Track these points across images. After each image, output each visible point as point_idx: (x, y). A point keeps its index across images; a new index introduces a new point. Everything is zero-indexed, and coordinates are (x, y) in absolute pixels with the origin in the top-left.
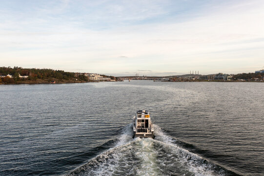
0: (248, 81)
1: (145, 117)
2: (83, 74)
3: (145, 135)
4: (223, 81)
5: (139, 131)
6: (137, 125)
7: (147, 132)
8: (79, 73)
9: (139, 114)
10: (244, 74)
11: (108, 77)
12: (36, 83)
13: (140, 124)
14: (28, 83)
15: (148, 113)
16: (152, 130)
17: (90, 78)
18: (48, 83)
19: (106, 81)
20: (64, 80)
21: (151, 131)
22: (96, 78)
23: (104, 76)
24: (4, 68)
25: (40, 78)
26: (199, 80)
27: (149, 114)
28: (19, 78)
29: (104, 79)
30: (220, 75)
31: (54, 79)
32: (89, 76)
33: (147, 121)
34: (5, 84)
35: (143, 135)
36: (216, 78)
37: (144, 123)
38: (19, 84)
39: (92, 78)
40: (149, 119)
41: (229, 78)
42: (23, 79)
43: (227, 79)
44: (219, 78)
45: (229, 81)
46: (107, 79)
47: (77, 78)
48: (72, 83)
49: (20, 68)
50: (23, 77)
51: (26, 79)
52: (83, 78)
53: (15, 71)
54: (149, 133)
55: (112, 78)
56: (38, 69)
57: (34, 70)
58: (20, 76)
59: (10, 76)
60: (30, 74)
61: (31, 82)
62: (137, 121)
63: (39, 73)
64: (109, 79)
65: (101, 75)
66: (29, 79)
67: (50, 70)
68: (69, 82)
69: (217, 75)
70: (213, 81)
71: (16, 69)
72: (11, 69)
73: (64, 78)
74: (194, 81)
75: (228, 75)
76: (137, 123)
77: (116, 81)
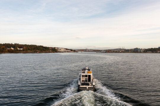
0: (153, 53)
1: (88, 73)
2: (55, 48)
3: (87, 88)
4: (138, 53)
5: (83, 84)
6: (82, 80)
7: (89, 85)
8: (52, 48)
9: (84, 71)
10: (152, 49)
11: (69, 50)
12: (27, 53)
13: (84, 79)
14: (23, 53)
15: (91, 69)
16: (94, 84)
17: (58, 50)
18: (34, 53)
19: (68, 52)
20: (43, 51)
21: (92, 85)
22: (62, 50)
23: (67, 49)
24: (9, 44)
25: (29, 50)
26: (124, 52)
27: (91, 71)
28: (17, 50)
29: (67, 51)
30: (137, 49)
31: (37, 50)
32: (58, 49)
33: (90, 76)
34: (10, 53)
35: (86, 88)
36: (134, 51)
37: (87, 78)
38: (18, 53)
39: (60, 50)
40: (91, 74)
41: (142, 51)
42: (20, 50)
43: (141, 52)
44: (136, 51)
45: (142, 53)
46: (69, 51)
47: (51, 50)
48: (48, 53)
49: (18, 44)
50: (20, 49)
51: (22, 50)
52: (54, 50)
53: (16, 46)
54: (91, 87)
55: (71, 50)
56: (28, 45)
57: (26, 45)
58: (18, 49)
59: (13, 49)
60: (24, 48)
61: (24, 52)
62: (81, 76)
63: (29, 47)
64: (70, 51)
65: (65, 49)
66: (23, 50)
67: (35, 46)
68: (46, 53)
69: (135, 49)
70: (132, 52)
71: (15, 44)
72: (13, 44)
73: (43, 50)
74: (120, 52)
75: (142, 49)
76: (81, 78)
77: (74, 52)
